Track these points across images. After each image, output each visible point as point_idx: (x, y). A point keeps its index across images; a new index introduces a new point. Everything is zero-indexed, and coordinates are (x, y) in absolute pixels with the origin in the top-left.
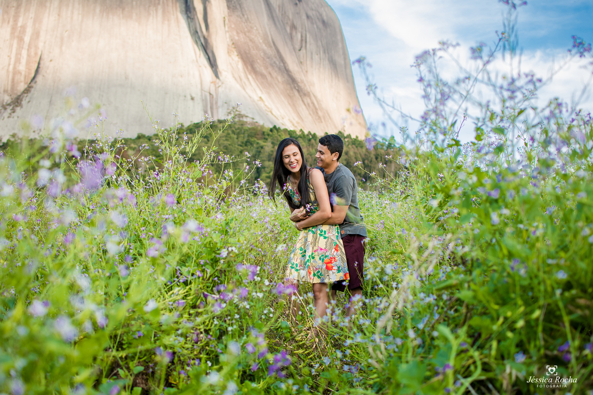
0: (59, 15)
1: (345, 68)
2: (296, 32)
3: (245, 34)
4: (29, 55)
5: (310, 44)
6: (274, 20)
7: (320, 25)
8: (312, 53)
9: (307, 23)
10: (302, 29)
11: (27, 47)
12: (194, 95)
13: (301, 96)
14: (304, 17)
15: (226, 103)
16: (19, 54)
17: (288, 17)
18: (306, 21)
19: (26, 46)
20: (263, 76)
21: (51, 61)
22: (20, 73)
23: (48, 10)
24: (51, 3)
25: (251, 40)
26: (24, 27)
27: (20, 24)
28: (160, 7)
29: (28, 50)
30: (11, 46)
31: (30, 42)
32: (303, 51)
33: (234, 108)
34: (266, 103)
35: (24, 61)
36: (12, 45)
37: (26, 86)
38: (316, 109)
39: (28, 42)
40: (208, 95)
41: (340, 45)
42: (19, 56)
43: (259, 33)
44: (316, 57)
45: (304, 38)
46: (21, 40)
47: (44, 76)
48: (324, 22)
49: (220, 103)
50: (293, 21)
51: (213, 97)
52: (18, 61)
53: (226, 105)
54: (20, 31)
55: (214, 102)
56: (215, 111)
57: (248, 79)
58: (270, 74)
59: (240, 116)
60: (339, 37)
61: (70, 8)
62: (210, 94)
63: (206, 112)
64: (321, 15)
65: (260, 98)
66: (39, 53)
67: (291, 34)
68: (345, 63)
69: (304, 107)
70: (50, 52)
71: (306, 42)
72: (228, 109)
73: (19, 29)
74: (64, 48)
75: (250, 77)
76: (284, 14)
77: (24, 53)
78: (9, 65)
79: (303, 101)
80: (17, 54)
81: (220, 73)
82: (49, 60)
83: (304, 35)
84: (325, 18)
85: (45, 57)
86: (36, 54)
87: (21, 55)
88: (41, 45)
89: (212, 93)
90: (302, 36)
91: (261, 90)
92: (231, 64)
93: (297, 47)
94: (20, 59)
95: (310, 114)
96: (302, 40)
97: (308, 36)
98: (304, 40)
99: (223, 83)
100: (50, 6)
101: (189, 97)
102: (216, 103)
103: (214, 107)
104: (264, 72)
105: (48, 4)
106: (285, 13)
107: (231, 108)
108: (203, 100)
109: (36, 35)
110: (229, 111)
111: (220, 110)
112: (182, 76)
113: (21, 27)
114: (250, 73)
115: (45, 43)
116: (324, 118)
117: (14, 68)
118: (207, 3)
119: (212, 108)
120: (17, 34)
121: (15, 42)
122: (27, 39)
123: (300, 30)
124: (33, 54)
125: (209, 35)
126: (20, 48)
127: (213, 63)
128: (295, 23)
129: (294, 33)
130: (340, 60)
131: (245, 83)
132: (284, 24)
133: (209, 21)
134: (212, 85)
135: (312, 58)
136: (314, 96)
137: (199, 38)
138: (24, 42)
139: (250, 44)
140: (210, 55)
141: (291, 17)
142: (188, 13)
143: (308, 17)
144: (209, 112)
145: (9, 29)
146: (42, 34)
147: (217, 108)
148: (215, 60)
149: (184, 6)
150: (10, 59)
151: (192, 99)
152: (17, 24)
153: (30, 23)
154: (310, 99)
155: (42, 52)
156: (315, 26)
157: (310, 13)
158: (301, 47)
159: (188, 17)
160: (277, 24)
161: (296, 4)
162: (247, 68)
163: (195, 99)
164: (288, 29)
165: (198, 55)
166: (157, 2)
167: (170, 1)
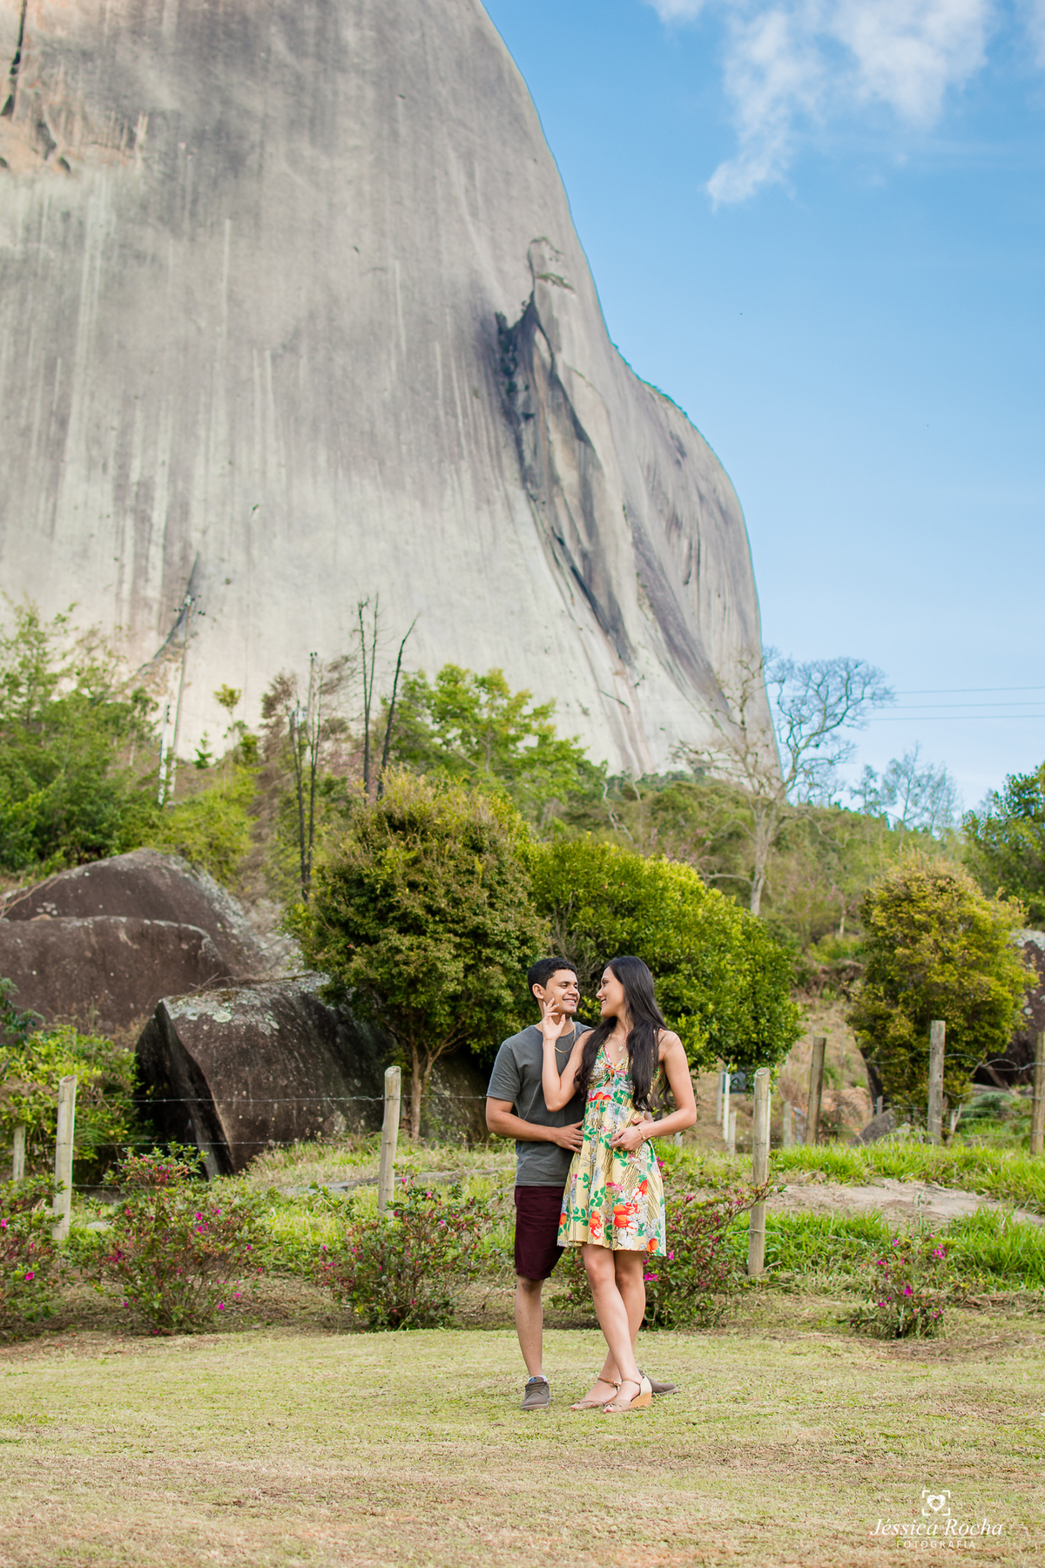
0: (231, 463)
2: (679, 536)
4: (167, 562)
5: (706, 569)
7: (718, 516)
8: (709, 592)
9: (700, 513)
10: (691, 528)
11: (161, 541)
12: (586, 705)
14: (695, 498)
15: (662, 729)
16: (141, 557)
17: (665, 494)
18: (697, 507)
19: (158, 537)
20: (687, 658)
21: (228, 583)
22: (147, 604)
23: (202, 448)
24: (208, 429)
25: (648, 564)
26: (146, 486)
27: (135, 476)
28: (464, 465)
29: (165, 548)
30: (120, 532)
31: (167, 527)
32: (694, 584)
35: (156, 575)
36: (123, 532)
37: (163, 641)
39: (163, 526)
40: (616, 704)
42: (144, 562)
44: (717, 603)
45: (694, 553)
46: (143, 519)
47: (215, 620)
48: (722, 511)
49: (649, 729)
50: (674, 505)
51: (629, 712)
52: (141, 572)
53: (662, 734)
54: (137, 495)
55: (635, 726)
56: (642, 748)
57: (678, 668)
61: (258, 447)
62: (621, 703)
63: (622, 750)
66: (192, 557)
67: (670, 538)
70: (223, 560)
71: (699, 562)
72: (671, 746)
73: (135, 488)
74: (255, 552)
76: (657, 487)
77: (156, 554)
78: (121, 582)
80: (137, 556)
81: (634, 651)
82: (223, 580)
83: (695, 545)
85: (210, 569)
86: (184, 558)
87: (147, 559)
88: (195, 537)
89: (623, 700)
90: (690, 547)
92: (646, 628)
93: (683, 573)
94: (146, 568)
96: (690, 557)
97: (703, 548)
98: (694, 557)
99: (643, 677)
100: (208, 438)
101: (578, 710)
102: (640, 726)
103: (638, 737)
104: (685, 647)
105: (202, 432)
106: (660, 484)
107: (677, 744)
108: (609, 718)
109: (180, 509)
110: (673, 750)
111: (653, 745)
113: (139, 484)
114: (674, 654)
115: (204, 532)
117: (134, 591)
118: (590, 470)
119: (632, 739)
120: (130, 502)
121: (129, 523)
122: (158, 517)
123: (688, 530)
124: (176, 559)
125: (599, 552)
126: (143, 539)
127: (608, 624)
128: (678, 513)
129: (677, 538)
131: (679, 679)
133: (596, 515)
134: (618, 679)
135: (709, 605)
137: (565, 555)
138: (152, 526)
139: (649, 573)
140: (602, 601)
141: (670, 496)
142: (530, 485)
143: (701, 498)
144: (630, 750)
145: (109, 488)
146: (196, 508)
147: (645, 742)
148: (617, 617)
149: (516, 466)
150: (122, 567)
151: (585, 712)
152: (127, 476)
153: (161, 478)
155: (198, 554)
156: (713, 521)
157: (703, 487)
158: (689, 575)
159: (530, 497)
161: (679, 462)
162: (665, 638)
163: (590, 712)
164: (663, 527)
165: (569, 601)
166: (456, 450)
167: (486, 450)
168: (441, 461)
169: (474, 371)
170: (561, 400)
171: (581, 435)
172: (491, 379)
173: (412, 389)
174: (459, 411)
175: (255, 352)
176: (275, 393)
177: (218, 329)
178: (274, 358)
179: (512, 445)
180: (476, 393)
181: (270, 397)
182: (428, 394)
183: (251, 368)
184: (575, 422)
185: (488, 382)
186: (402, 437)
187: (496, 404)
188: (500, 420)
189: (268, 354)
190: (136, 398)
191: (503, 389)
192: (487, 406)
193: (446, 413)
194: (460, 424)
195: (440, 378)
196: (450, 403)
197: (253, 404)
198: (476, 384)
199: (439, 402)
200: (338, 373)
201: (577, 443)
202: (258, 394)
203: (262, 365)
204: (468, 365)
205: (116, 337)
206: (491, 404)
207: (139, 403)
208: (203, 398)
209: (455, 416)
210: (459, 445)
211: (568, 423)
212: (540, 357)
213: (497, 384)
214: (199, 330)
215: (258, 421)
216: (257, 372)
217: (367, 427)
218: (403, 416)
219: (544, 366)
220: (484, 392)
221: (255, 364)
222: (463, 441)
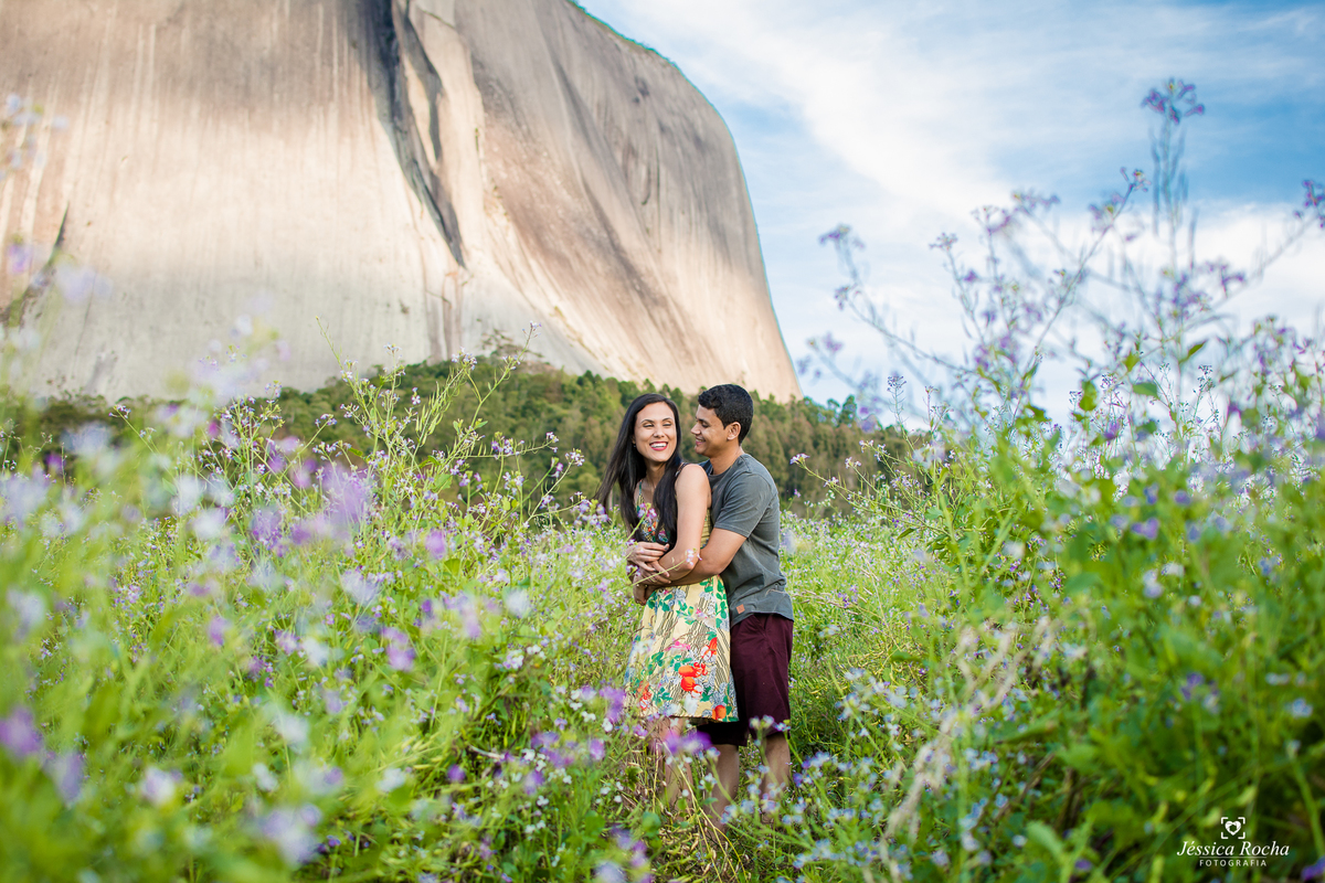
0: (108, 122)
1: (746, 242)
2: (637, 164)
3: (523, 168)
4: (39, 212)
5: (668, 190)
6: (586, 136)
7: (690, 147)
8: (671, 211)
9: (660, 143)
10: (650, 155)
11: (35, 194)
12: (407, 303)
13: (646, 306)
14: (655, 129)
15: (479, 320)
16: (17, 209)
17: (619, 129)
18: (658, 139)
19: (33, 191)
20: (562, 260)
21: (89, 224)
23: (83, 112)
24: (90, 95)
25: (535, 181)
26: (28, 148)
27: (19, 141)
28: (333, 106)
29: (38, 200)
31: (42, 183)
32: (652, 204)
33: (497, 332)
34: (570, 322)
35: (27, 223)
37: (32, 280)
38: (680, 334)
39: (38, 182)
40: (439, 301)
41: (734, 192)
42: (18, 213)
43: (553, 164)
44: (681, 219)
45: (653, 177)
46: (22, 178)
47: (73, 257)
48: (698, 141)
49: (465, 321)
50: (629, 138)
51: (450, 307)
52: (14, 222)
53: (479, 325)
54: (21, 158)
55: (453, 319)
56: (454, 338)
57: (529, 267)
58: (578, 255)
59: (512, 349)
60: (732, 175)
61: (133, 107)
62: (444, 300)
63: (434, 341)
64: (692, 125)
65: (556, 309)
66: (63, 207)
67: (625, 167)
68: (746, 233)
69: (653, 329)
70: (87, 206)
71: (658, 185)
72: (484, 334)
74: (118, 196)
75: (533, 262)
76: (610, 123)
77: (30, 206)
79: (651, 316)
80: (13, 209)
81: (467, 253)
82: (86, 222)
83: (653, 170)
84: (701, 132)
85: (75, 215)
86: (56, 208)
87: (21, 210)
88: (67, 188)
89: (447, 297)
90: (649, 173)
91: (557, 292)
92: (490, 233)
93: (639, 195)
94: (20, 218)
95: (667, 346)
96: (649, 181)
97: (663, 171)
98: (653, 181)
99: (472, 276)
100: (89, 103)
101: (397, 308)
102: (458, 320)
103: (454, 329)
104: (565, 251)
105: (84, 99)
106: (612, 120)
107: (490, 332)
108: (428, 314)
109: (57, 166)
110: (486, 338)
111: (466, 336)
112: (381, 260)
114: (533, 254)
115: (76, 184)
116: (698, 353)
118: (439, 97)
119: (447, 332)
122: (36, 174)
123: (645, 157)
124: (48, 208)
125: (441, 170)
126: (20, 195)
127: (450, 232)
128: (634, 143)
129: (632, 165)
130: (733, 226)
131: (521, 276)
132: (609, 146)
133: (442, 137)
134: (449, 280)
135: (671, 221)
136: (676, 305)
137: (420, 175)
138: (29, 182)
139: (534, 188)
140: (445, 213)
141: (624, 129)
142: (396, 119)
143: (663, 129)
144: (442, 341)
146: (70, 164)
147: (460, 332)
148: (455, 225)
149: (386, 103)
151: (405, 311)
153: (43, 140)
154: (668, 311)
155: (69, 204)
156: (679, 150)
157: (668, 121)
158: (648, 196)
159: (396, 129)
160: (595, 144)
161: (637, 101)
162: (527, 242)
163: (411, 311)
164: (619, 156)
165: (417, 214)
166: (327, 94)
167: (357, 91)
168: (310, 105)
169: (355, 25)
170: (414, 40)
171: (431, 69)
172: (372, 33)
173: (292, 46)
174: (335, 60)
175: (141, 27)
176: (156, 60)
177: (109, 11)
178: (158, 31)
179: (385, 85)
180: (354, 44)
181: (151, 63)
182: (307, 49)
183: (136, 41)
184: (426, 58)
185: (368, 36)
186: (276, 88)
187: (373, 51)
188: (376, 65)
189: (153, 28)
190: (30, 75)
191: (383, 39)
192: (364, 55)
193: (323, 64)
194: (335, 72)
195: (321, 34)
196: (327, 55)
197: (133, 71)
198: (355, 36)
199: (317, 55)
200: (219, 37)
201: (429, 76)
202: (140, 62)
203: (146, 37)
204: (350, 21)
205: (17, 27)
206: (368, 52)
207: (31, 80)
208: (89, 70)
209: (331, 65)
210: (331, 89)
211: (421, 59)
212: (399, 7)
213: (377, 36)
214: (92, 14)
215: (137, 85)
216: (141, 43)
217: (242, 81)
218: (280, 70)
219: (400, 12)
220: (363, 43)
221: (140, 36)
222: (336, 86)
